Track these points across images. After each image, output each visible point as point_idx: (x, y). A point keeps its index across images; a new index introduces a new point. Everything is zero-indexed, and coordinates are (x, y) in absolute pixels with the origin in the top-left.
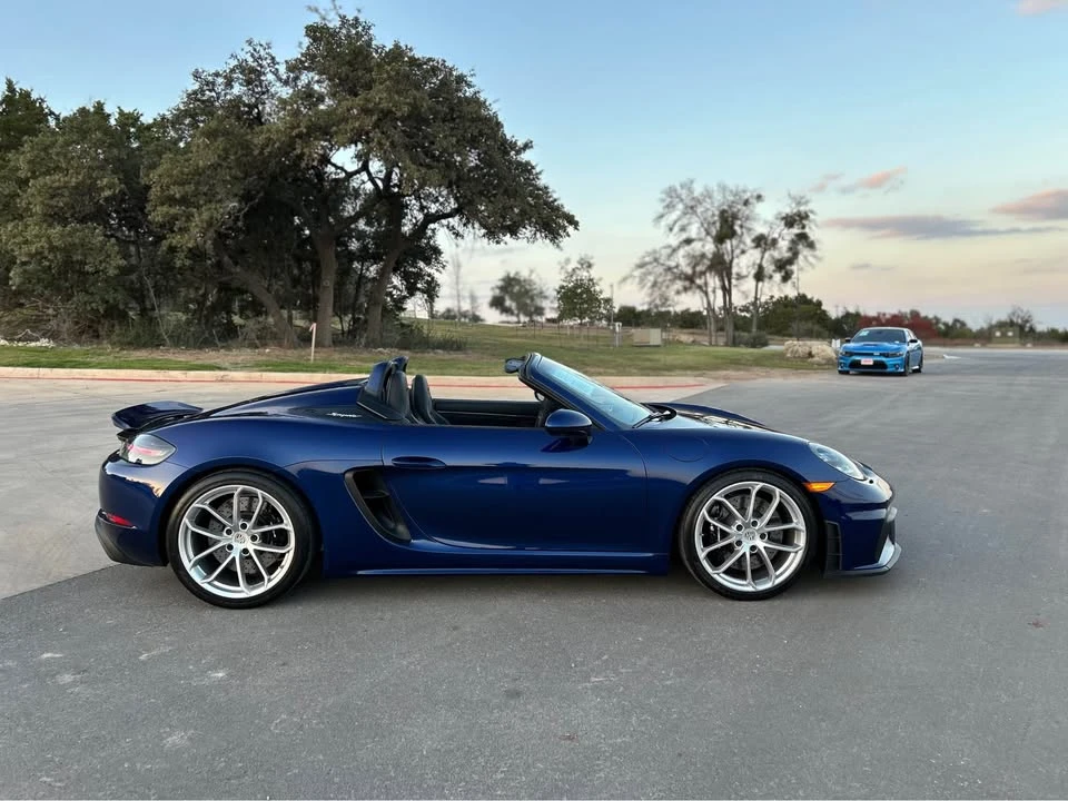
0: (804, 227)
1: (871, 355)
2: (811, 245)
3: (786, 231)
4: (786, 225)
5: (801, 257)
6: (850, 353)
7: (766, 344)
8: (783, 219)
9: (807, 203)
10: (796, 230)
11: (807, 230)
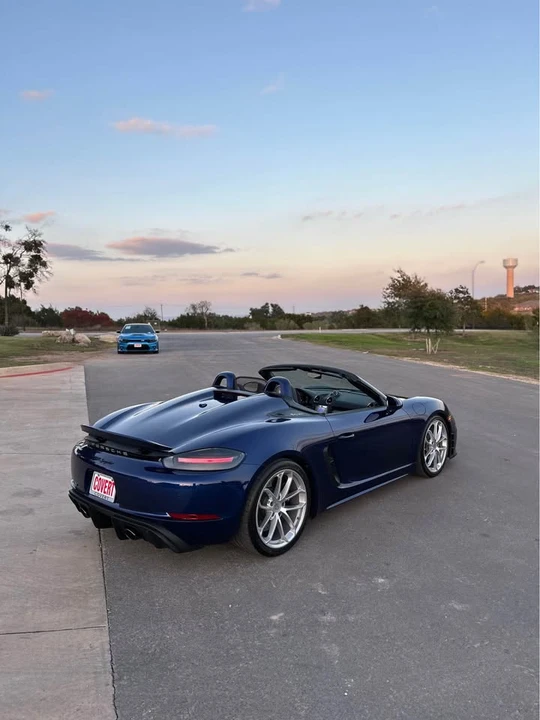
0: (39, 251)
1: (139, 341)
2: (44, 264)
3: (25, 253)
4: (26, 249)
5: (39, 272)
6: (125, 341)
7: (17, 333)
8: (23, 244)
9: (40, 235)
10: (33, 253)
11: (41, 254)
